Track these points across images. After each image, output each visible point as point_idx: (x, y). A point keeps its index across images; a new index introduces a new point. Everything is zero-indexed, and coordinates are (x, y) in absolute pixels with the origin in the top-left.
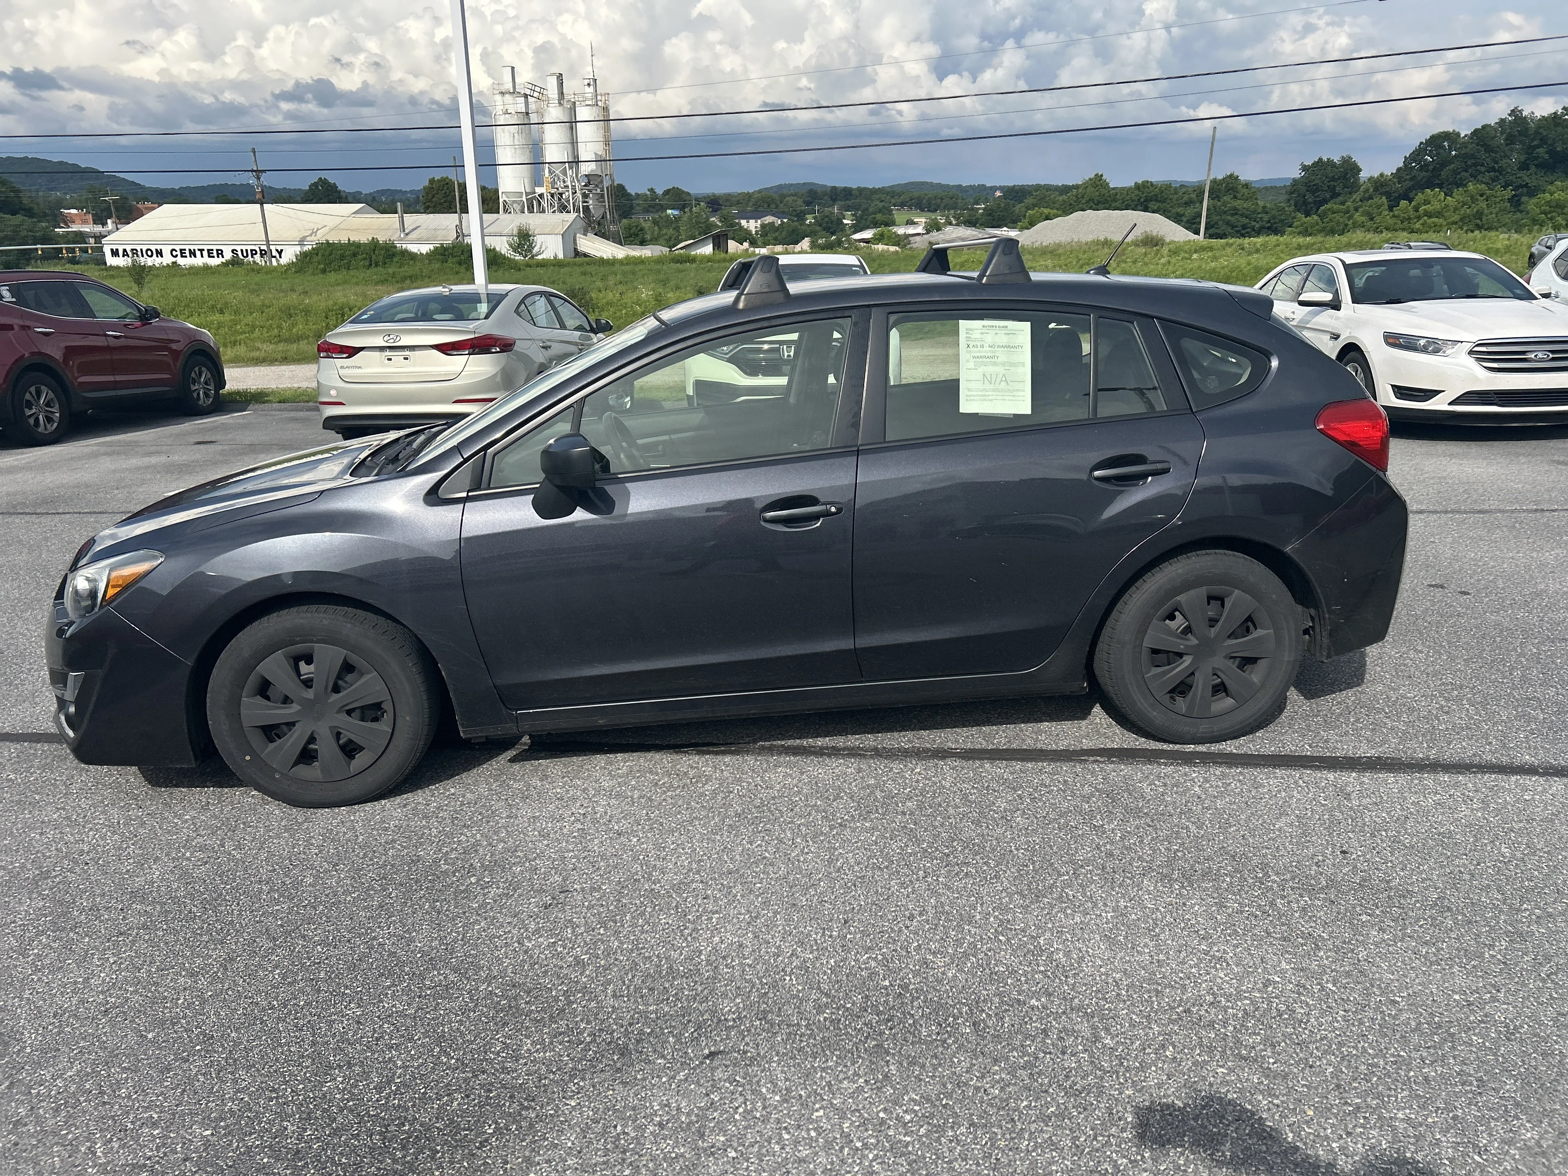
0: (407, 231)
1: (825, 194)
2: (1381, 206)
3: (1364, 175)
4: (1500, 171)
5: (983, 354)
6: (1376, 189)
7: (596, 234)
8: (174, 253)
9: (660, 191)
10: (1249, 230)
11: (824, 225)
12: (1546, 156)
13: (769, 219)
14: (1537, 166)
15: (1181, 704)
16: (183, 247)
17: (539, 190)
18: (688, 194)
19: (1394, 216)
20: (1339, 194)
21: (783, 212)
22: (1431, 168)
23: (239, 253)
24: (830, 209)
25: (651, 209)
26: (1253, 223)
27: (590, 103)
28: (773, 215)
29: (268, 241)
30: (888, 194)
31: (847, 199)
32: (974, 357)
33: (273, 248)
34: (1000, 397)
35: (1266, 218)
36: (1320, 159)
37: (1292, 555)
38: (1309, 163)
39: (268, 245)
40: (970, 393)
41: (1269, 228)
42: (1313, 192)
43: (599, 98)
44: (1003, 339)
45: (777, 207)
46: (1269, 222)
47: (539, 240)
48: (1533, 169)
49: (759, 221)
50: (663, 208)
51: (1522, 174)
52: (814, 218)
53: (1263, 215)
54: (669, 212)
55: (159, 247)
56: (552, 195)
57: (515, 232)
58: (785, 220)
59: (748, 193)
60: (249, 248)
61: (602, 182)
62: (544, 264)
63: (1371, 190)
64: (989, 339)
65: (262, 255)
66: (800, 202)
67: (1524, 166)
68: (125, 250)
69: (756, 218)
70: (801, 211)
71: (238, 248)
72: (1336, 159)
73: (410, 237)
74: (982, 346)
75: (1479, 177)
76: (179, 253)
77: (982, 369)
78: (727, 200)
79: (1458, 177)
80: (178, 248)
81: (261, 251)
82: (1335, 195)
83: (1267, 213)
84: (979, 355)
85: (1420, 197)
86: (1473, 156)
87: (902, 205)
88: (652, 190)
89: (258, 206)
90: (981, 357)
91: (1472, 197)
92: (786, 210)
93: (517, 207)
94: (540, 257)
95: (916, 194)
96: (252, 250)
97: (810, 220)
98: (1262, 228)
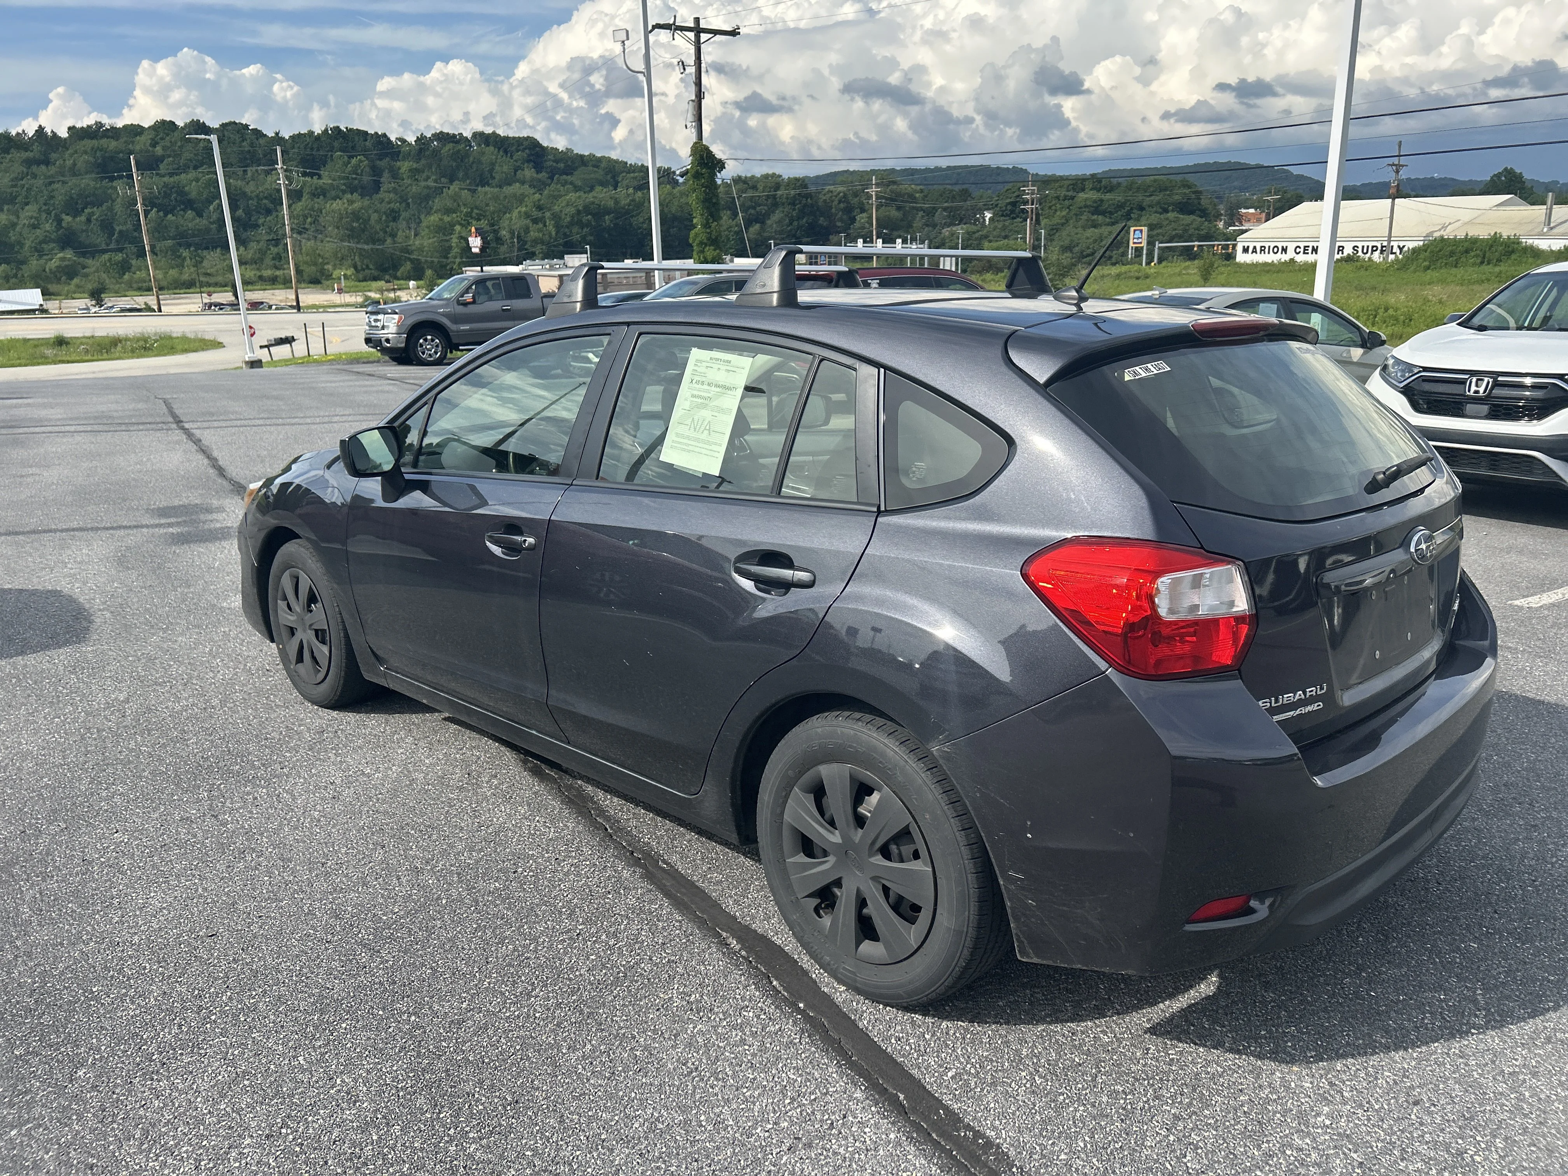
0: (1552, 225)
8: (1298, 250)
16: (1307, 244)
23: (1360, 250)
29: (1390, 236)
33: (1395, 244)
39: (1389, 241)
55: (1285, 244)
60: (1371, 244)
65: (1382, 252)
68: (1255, 247)
71: (1360, 245)
73: (1555, 231)
76: (1302, 250)
80: (1302, 245)
81: (1382, 247)
89: (1390, 200)
96: (1373, 247)
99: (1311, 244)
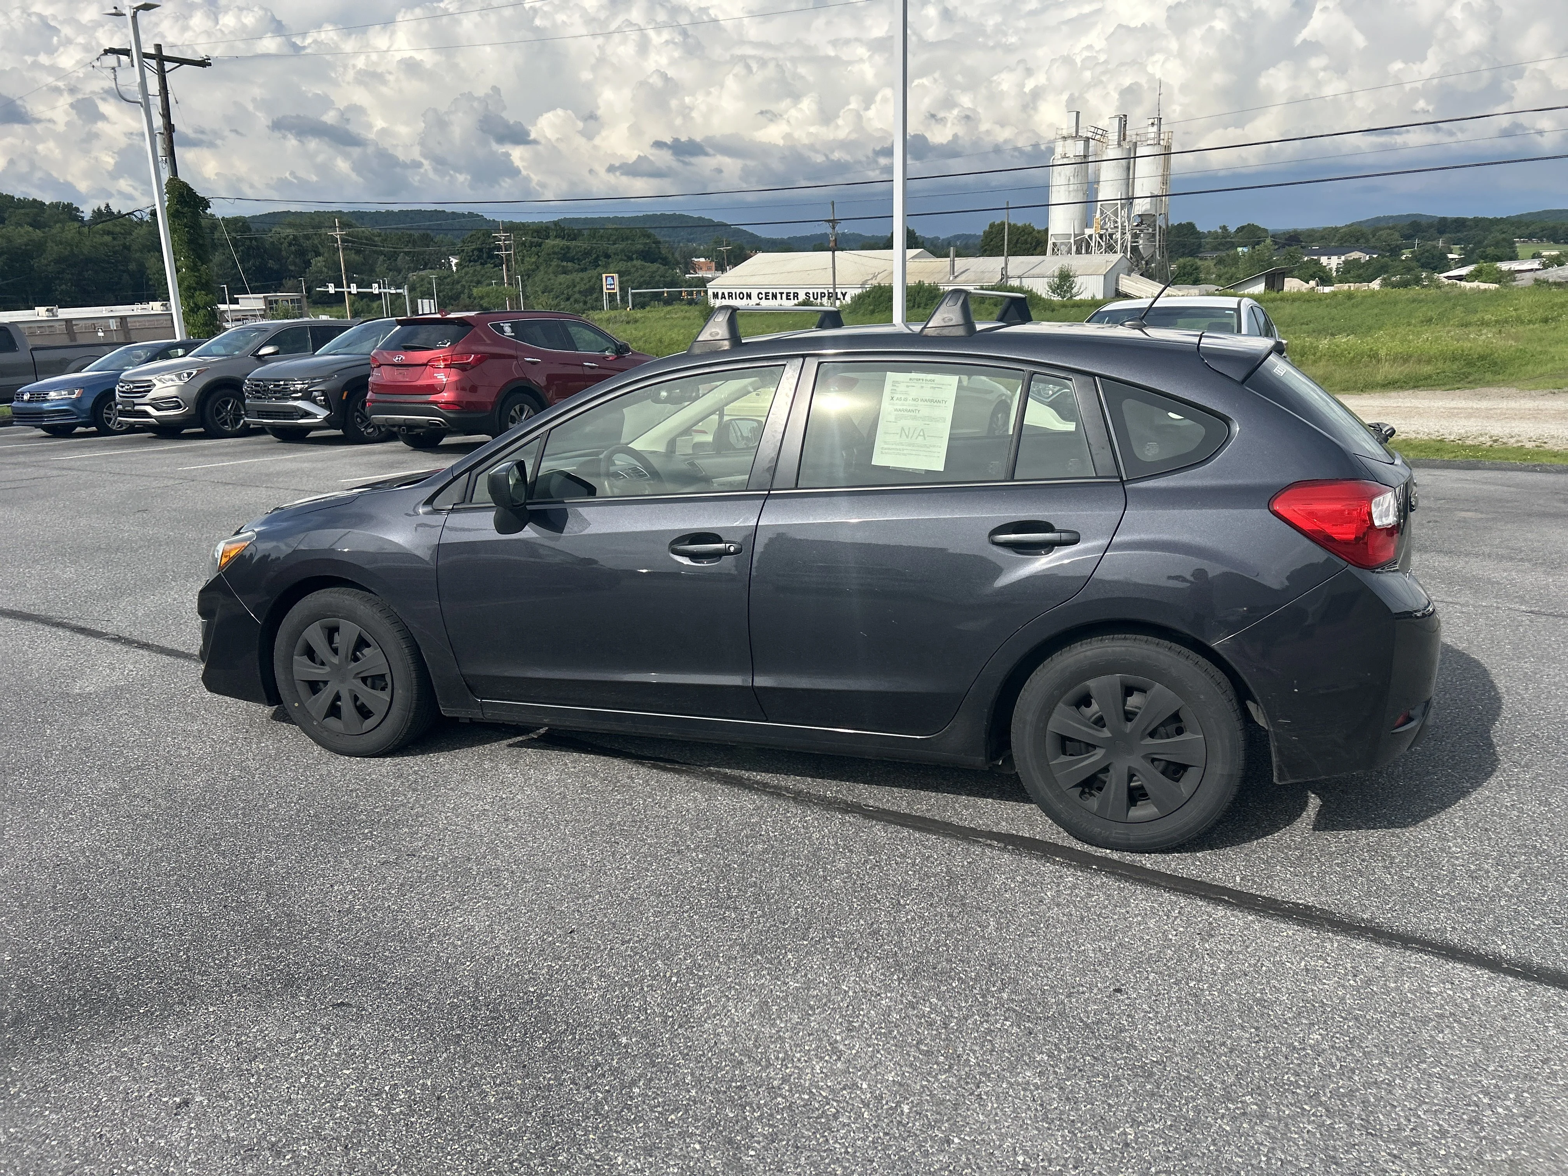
0: (956, 274)
1: (1430, 226)
5: (905, 407)
7: (1142, 275)
8: (760, 296)
9: (1232, 229)
11: (1423, 260)
13: (1355, 255)
15: (1093, 803)
16: (767, 291)
17: (1088, 232)
18: (1265, 230)
21: (1374, 248)
23: (811, 296)
24: (1434, 243)
25: (1221, 247)
27: (1152, 142)
28: (1361, 251)
29: (834, 284)
30: (1512, 224)
31: (1458, 231)
32: (896, 410)
33: (838, 291)
34: (914, 453)
37: (1221, 652)
39: (834, 288)
40: (886, 446)
43: (1162, 136)
44: (927, 393)
45: (1367, 241)
47: (1078, 281)
49: (1343, 258)
50: (1234, 246)
52: (1412, 253)
54: (1240, 249)
55: (749, 291)
56: (1101, 236)
57: (1056, 274)
58: (1375, 256)
59: (1336, 228)
60: (820, 291)
61: (1155, 221)
62: (1080, 305)
64: (914, 393)
65: (829, 298)
66: (1396, 235)
68: (723, 294)
69: (1339, 254)
70: (1397, 246)
71: (811, 291)
73: (958, 279)
74: (906, 399)
76: (764, 296)
77: (902, 423)
78: (1309, 236)
80: (763, 291)
81: (829, 293)
84: (901, 408)
87: (1530, 237)
88: (1224, 228)
89: (831, 253)
90: (903, 410)
92: (1378, 245)
93: (1064, 249)
94: (1077, 298)
95: (1551, 224)
96: (821, 293)
97: (1406, 255)
99: (771, 291)
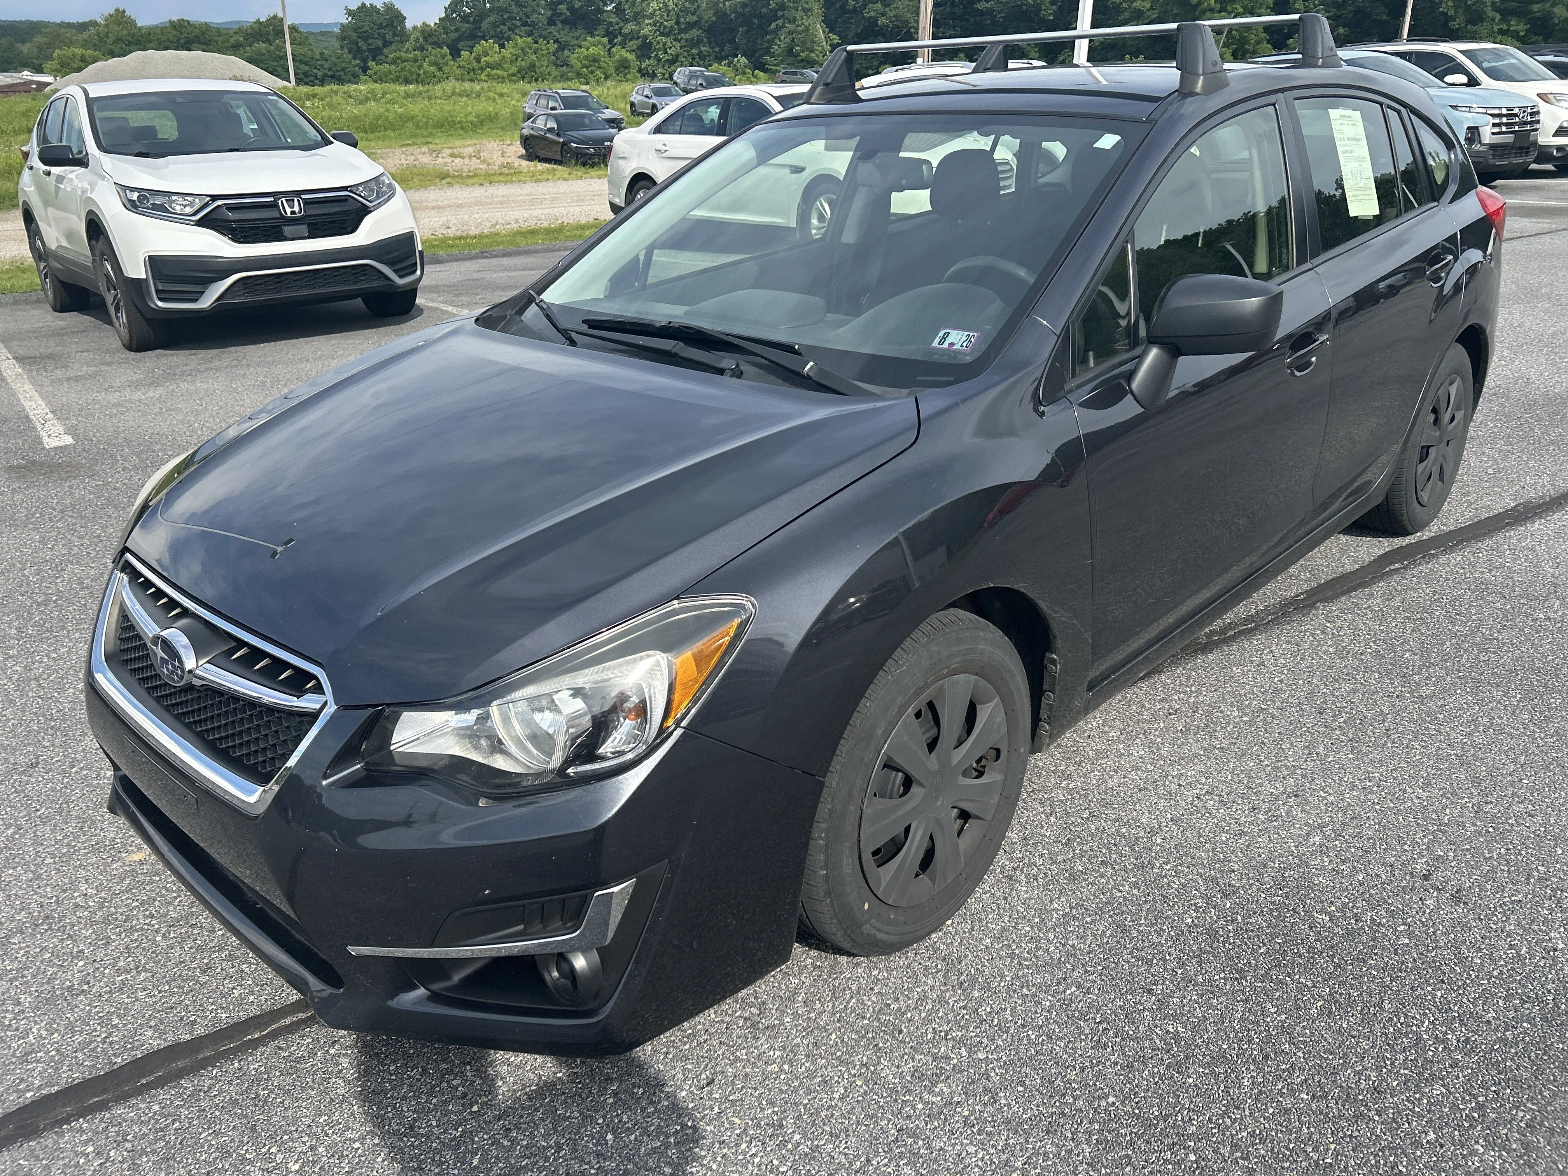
2: (445, 56)
3: (409, 25)
4: (533, 25)
6: (425, 39)
10: (312, 78)
12: (568, 14)
14: (562, 22)
19: (459, 67)
20: (391, 43)
22: (471, 19)
26: (315, 71)
35: (327, 66)
36: (363, 5)
38: (353, 7)
41: (332, 76)
42: (365, 40)
46: (330, 69)
48: (560, 25)
51: (552, 29)
53: (324, 62)
63: (421, 39)
67: (551, 22)
72: (379, 5)
75: (516, 31)
79: (498, 30)
82: (387, 44)
83: (326, 60)
85: (478, 49)
86: (506, 10)
91: (523, 50)
98: (325, 76)
